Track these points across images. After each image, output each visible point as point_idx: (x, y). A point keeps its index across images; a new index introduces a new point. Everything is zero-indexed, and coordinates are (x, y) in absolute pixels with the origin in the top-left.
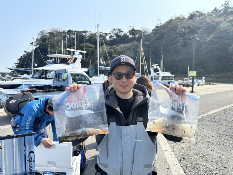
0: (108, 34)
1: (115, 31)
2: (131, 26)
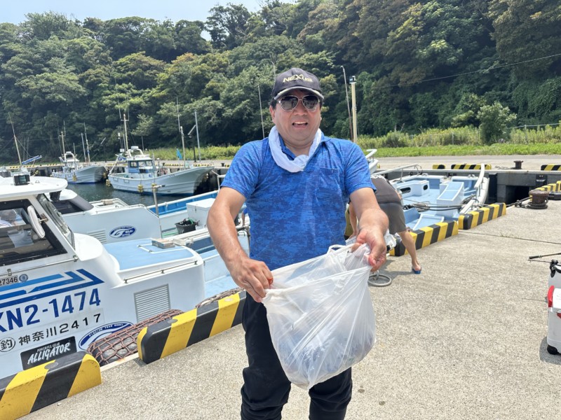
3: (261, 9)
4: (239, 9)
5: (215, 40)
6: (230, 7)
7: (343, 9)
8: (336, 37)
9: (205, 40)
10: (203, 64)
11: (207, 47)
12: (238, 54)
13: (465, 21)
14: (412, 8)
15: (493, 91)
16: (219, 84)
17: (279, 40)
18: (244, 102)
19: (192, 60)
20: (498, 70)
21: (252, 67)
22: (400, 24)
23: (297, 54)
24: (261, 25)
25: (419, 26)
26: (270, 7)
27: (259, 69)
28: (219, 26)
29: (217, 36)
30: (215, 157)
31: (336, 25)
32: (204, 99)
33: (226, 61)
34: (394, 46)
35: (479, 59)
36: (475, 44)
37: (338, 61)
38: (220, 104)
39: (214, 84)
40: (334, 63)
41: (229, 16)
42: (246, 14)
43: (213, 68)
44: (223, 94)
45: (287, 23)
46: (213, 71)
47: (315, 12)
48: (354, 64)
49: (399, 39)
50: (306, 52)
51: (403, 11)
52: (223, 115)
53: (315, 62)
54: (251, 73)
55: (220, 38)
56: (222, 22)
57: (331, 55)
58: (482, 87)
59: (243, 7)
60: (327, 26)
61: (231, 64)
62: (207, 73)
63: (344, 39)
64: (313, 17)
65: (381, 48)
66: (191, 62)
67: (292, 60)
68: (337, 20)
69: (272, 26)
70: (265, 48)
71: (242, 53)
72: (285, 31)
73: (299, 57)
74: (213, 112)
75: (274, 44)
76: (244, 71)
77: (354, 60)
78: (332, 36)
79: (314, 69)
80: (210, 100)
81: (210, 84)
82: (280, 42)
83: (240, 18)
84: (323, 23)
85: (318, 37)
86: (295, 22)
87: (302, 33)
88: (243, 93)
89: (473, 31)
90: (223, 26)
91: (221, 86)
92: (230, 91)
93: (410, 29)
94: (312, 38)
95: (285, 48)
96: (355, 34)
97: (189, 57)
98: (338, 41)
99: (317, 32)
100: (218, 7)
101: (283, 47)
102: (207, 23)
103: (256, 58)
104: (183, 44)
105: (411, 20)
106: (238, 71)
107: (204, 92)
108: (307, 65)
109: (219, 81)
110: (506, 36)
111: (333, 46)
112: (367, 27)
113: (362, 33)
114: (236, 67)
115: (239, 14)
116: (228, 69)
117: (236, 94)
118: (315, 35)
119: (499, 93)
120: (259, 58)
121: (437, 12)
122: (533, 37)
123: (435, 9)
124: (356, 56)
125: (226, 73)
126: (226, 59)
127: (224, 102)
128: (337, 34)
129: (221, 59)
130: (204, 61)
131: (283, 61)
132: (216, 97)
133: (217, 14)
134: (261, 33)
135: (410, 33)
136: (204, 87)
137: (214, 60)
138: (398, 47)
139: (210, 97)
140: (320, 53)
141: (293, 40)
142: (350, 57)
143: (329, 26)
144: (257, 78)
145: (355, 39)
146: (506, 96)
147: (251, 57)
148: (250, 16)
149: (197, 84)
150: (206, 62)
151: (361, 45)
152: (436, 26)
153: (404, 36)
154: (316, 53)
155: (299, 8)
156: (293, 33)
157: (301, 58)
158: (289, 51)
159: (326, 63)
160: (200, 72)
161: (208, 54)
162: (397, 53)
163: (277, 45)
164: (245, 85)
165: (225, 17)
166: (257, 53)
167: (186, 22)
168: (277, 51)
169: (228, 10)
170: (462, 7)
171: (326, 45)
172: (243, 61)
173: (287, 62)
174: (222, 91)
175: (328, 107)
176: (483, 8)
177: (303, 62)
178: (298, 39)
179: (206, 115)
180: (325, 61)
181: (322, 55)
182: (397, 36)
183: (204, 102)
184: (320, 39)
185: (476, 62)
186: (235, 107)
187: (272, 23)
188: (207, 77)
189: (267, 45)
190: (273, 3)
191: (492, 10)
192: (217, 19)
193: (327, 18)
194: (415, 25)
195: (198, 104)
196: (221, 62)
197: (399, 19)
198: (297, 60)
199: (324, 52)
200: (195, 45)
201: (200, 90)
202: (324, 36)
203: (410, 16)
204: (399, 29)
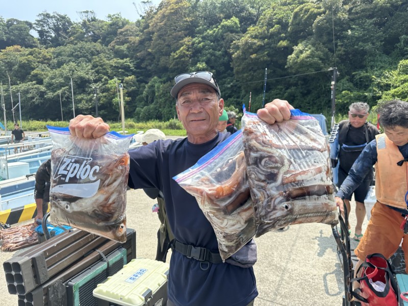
0: (34, 26)
1: (50, 20)
2: (87, 12)
3: (81, 21)
4: (63, 18)
5: (42, 38)
6: (56, 15)
7: (142, 31)
8: (137, 50)
9: (33, 37)
10: (30, 56)
11: (34, 42)
12: (61, 52)
13: (218, 53)
14: (186, 39)
15: (233, 98)
16: (43, 73)
17: (95, 46)
18: (63, 88)
19: (20, 51)
20: (236, 86)
21: (71, 63)
22: (178, 49)
23: (109, 58)
24: (81, 33)
25: (190, 51)
26: (89, 20)
27: (77, 65)
28: (46, 28)
29: (44, 35)
30: (35, 129)
31: (137, 42)
32: (29, 83)
33: (50, 56)
34: (174, 63)
35: (225, 77)
36: (222, 68)
37: (138, 66)
38: (43, 88)
39: (39, 72)
40: (135, 68)
41: (55, 21)
42: (70, 23)
43: (39, 60)
44: (46, 80)
45: (101, 34)
46: (39, 62)
47: (122, 30)
48: (149, 70)
49: (177, 58)
50: (115, 57)
51: (180, 40)
52: (45, 96)
53: (122, 65)
54: (70, 67)
55: (47, 37)
56: (49, 25)
57: (133, 62)
58: (227, 95)
59: (66, 17)
60: (131, 41)
61: (54, 58)
62: (33, 63)
63: (142, 52)
64: (121, 33)
65: (167, 63)
66: (19, 53)
67: (104, 61)
68: (138, 38)
69: (90, 34)
70: (83, 50)
71: (64, 51)
72: (100, 40)
73: (109, 60)
74: (36, 93)
75: (90, 49)
76: (64, 65)
77: (149, 68)
78: (134, 49)
79: (120, 70)
80: (34, 84)
81: (35, 71)
82: (95, 47)
83: (64, 25)
84: (128, 39)
85: (124, 48)
86: (108, 34)
87: (112, 44)
88: (63, 81)
89: (222, 59)
90: (50, 28)
91: (45, 74)
92: (52, 78)
93: (184, 53)
94: (119, 48)
95: (98, 53)
96: (150, 50)
97: (17, 49)
98: (138, 53)
99: (123, 45)
100: (45, 13)
101: (98, 51)
102: (35, 24)
103: (75, 56)
104: (12, 37)
105: (184, 47)
106: (60, 64)
107: (29, 78)
108: (115, 67)
109: (43, 70)
110: (239, 66)
111: (135, 56)
112: (157, 47)
113: (154, 50)
114: (58, 62)
115: (63, 22)
116: (51, 62)
117: (57, 81)
118: (122, 46)
119: (235, 99)
120: (77, 57)
121: (201, 44)
122: (252, 68)
123: (200, 42)
124: (150, 65)
125: (50, 65)
126: (50, 54)
127: (46, 87)
128: (137, 48)
129: (46, 54)
130: (31, 54)
131: (97, 62)
132: (40, 82)
133: (44, 19)
134: (81, 38)
135: (184, 56)
136: (29, 74)
137: (39, 53)
138: (177, 64)
139: (34, 82)
140: (125, 60)
141: (105, 48)
142: (147, 65)
143: (132, 42)
144: (76, 71)
145: (150, 54)
146: (239, 102)
147: (71, 55)
148: (72, 25)
149: (23, 70)
150: (32, 55)
151: (154, 58)
152: (201, 53)
153: (180, 57)
154: (122, 59)
155: (111, 25)
156: (105, 42)
157: (111, 61)
158: (102, 55)
159: (129, 67)
160: (27, 62)
161: (35, 48)
162: (176, 67)
163: (92, 49)
164: (65, 75)
165: (52, 22)
166: (77, 53)
167: (16, 20)
168: (92, 54)
169: (54, 17)
170: (216, 43)
171: (129, 55)
172: (65, 58)
173: (100, 63)
174: (45, 78)
175: (130, 98)
176: (227, 46)
177: (112, 64)
178: (109, 47)
179: (30, 95)
180: (129, 65)
181: (127, 61)
182: (176, 56)
183: (29, 85)
184: (125, 49)
185: (224, 80)
186: (56, 91)
187: (90, 33)
188: (32, 66)
189: (84, 48)
190: (92, 18)
191: (233, 48)
192: (44, 22)
193: (131, 35)
194: (188, 50)
195: (23, 86)
196: (45, 56)
197: (178, 45)
198: (108, 62)
199: (128, 59)
200: (23, 39)
201: (26, 75)
202: (128, 48)
203: (185, 44)
204: (178, 52)
